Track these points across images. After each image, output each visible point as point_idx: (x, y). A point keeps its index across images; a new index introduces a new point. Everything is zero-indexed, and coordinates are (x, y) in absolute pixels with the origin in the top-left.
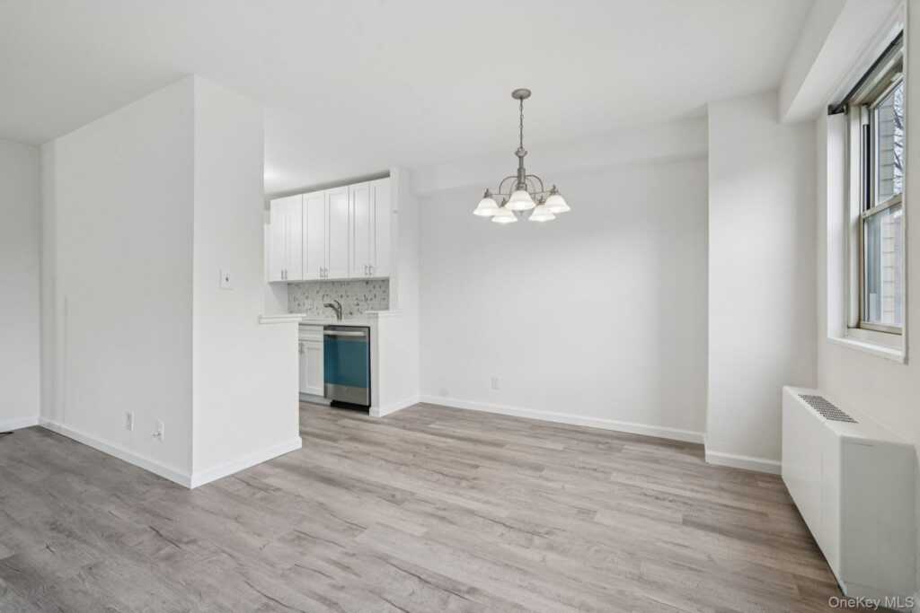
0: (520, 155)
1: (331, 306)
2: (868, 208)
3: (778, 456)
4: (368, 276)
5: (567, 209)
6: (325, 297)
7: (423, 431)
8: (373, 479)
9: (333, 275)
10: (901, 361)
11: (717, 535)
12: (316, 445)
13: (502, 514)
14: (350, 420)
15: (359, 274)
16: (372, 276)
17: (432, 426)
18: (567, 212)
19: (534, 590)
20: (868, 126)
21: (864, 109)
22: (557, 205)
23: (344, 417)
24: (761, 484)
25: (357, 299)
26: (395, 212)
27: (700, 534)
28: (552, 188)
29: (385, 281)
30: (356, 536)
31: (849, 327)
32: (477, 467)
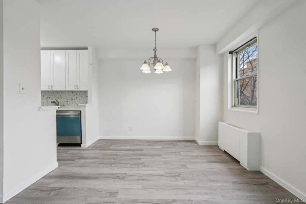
0: (155, 50)
1: (54, 102)
2: (237, 78)
3: (217, 140)
4: (76, 90)
5: (171, 70)
6: (48, 98)
7: (109, 150)
8: (105, 172)
9: (55, 89)
10: (257, 114)
11: (217, 163)
12: (65, 164)
13: (162, 173)
14: (72, 151)
15: (72, 89)
16: (78, 90)
17: (111, 147)
18: (170, 71)
19: (190, 194)
20: (237, 58)
21: (236, 54)
22: (168, 69)
23: (70, 150)
24: (214, 148)
25: (67, 99)
26: (91, 64)
27: (213, 164)
28: (166, 63)
29: (86, 92)
30: (116, 196)
31: (232, 106)
32: (140, 159)
